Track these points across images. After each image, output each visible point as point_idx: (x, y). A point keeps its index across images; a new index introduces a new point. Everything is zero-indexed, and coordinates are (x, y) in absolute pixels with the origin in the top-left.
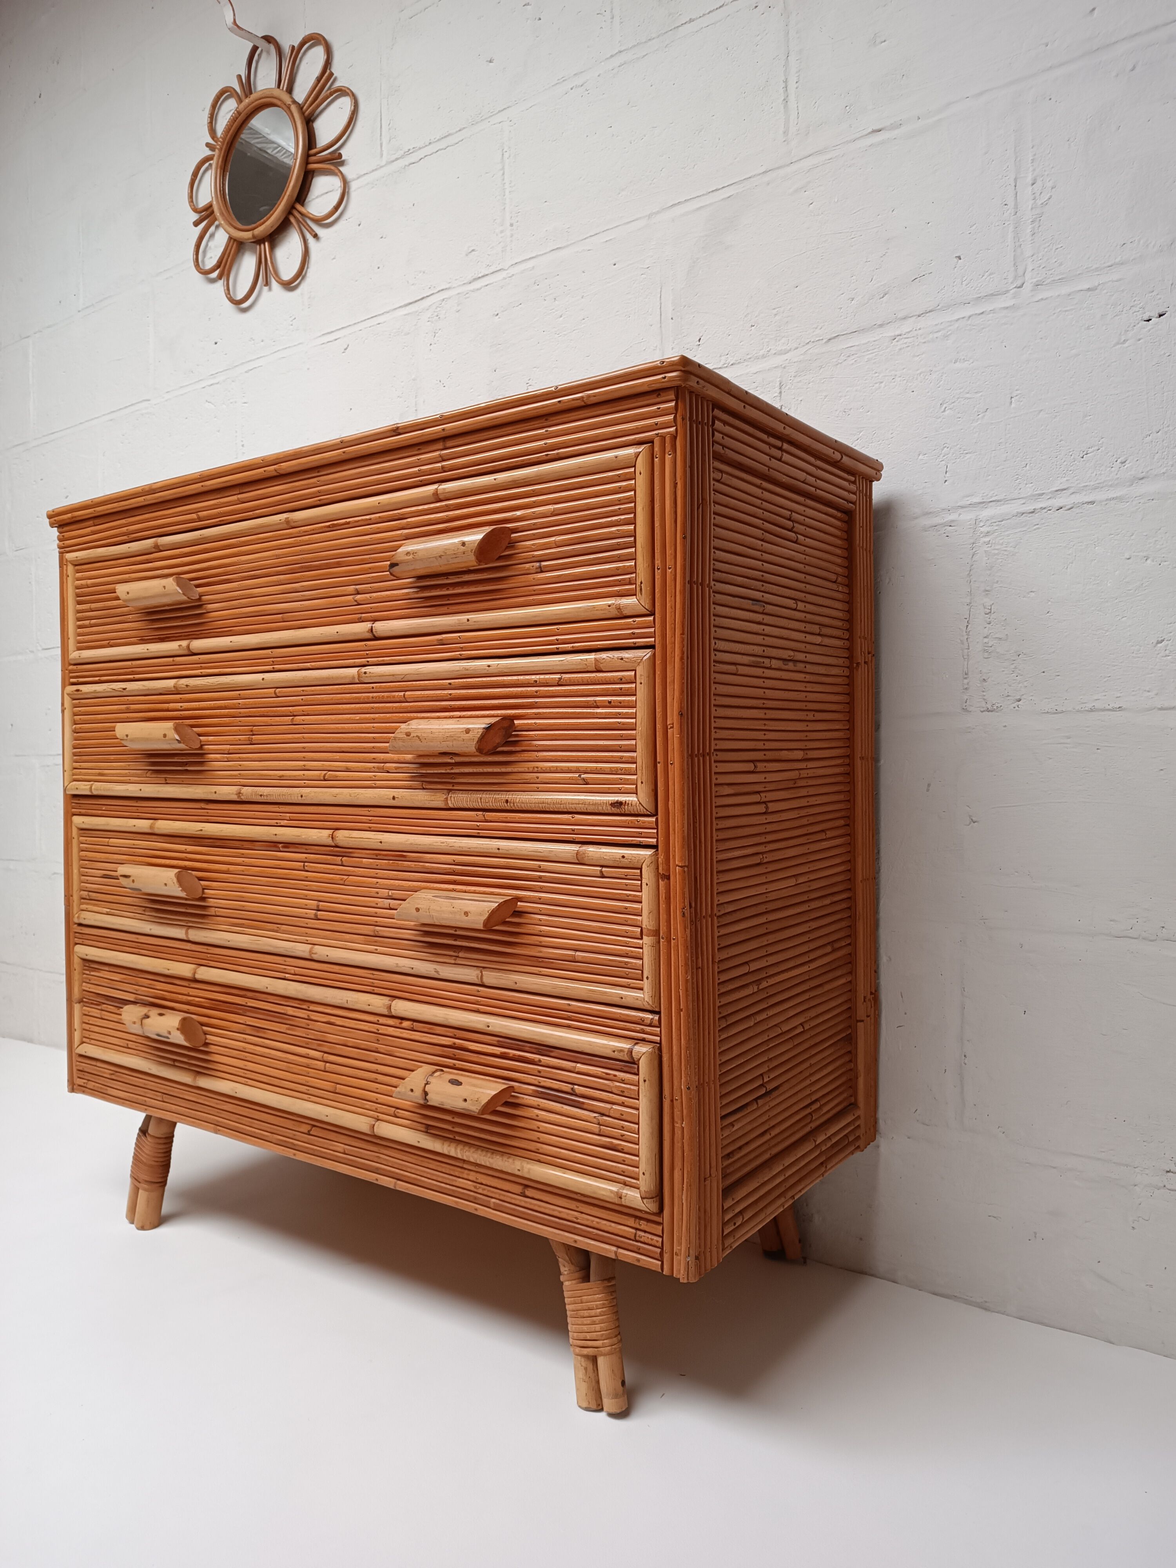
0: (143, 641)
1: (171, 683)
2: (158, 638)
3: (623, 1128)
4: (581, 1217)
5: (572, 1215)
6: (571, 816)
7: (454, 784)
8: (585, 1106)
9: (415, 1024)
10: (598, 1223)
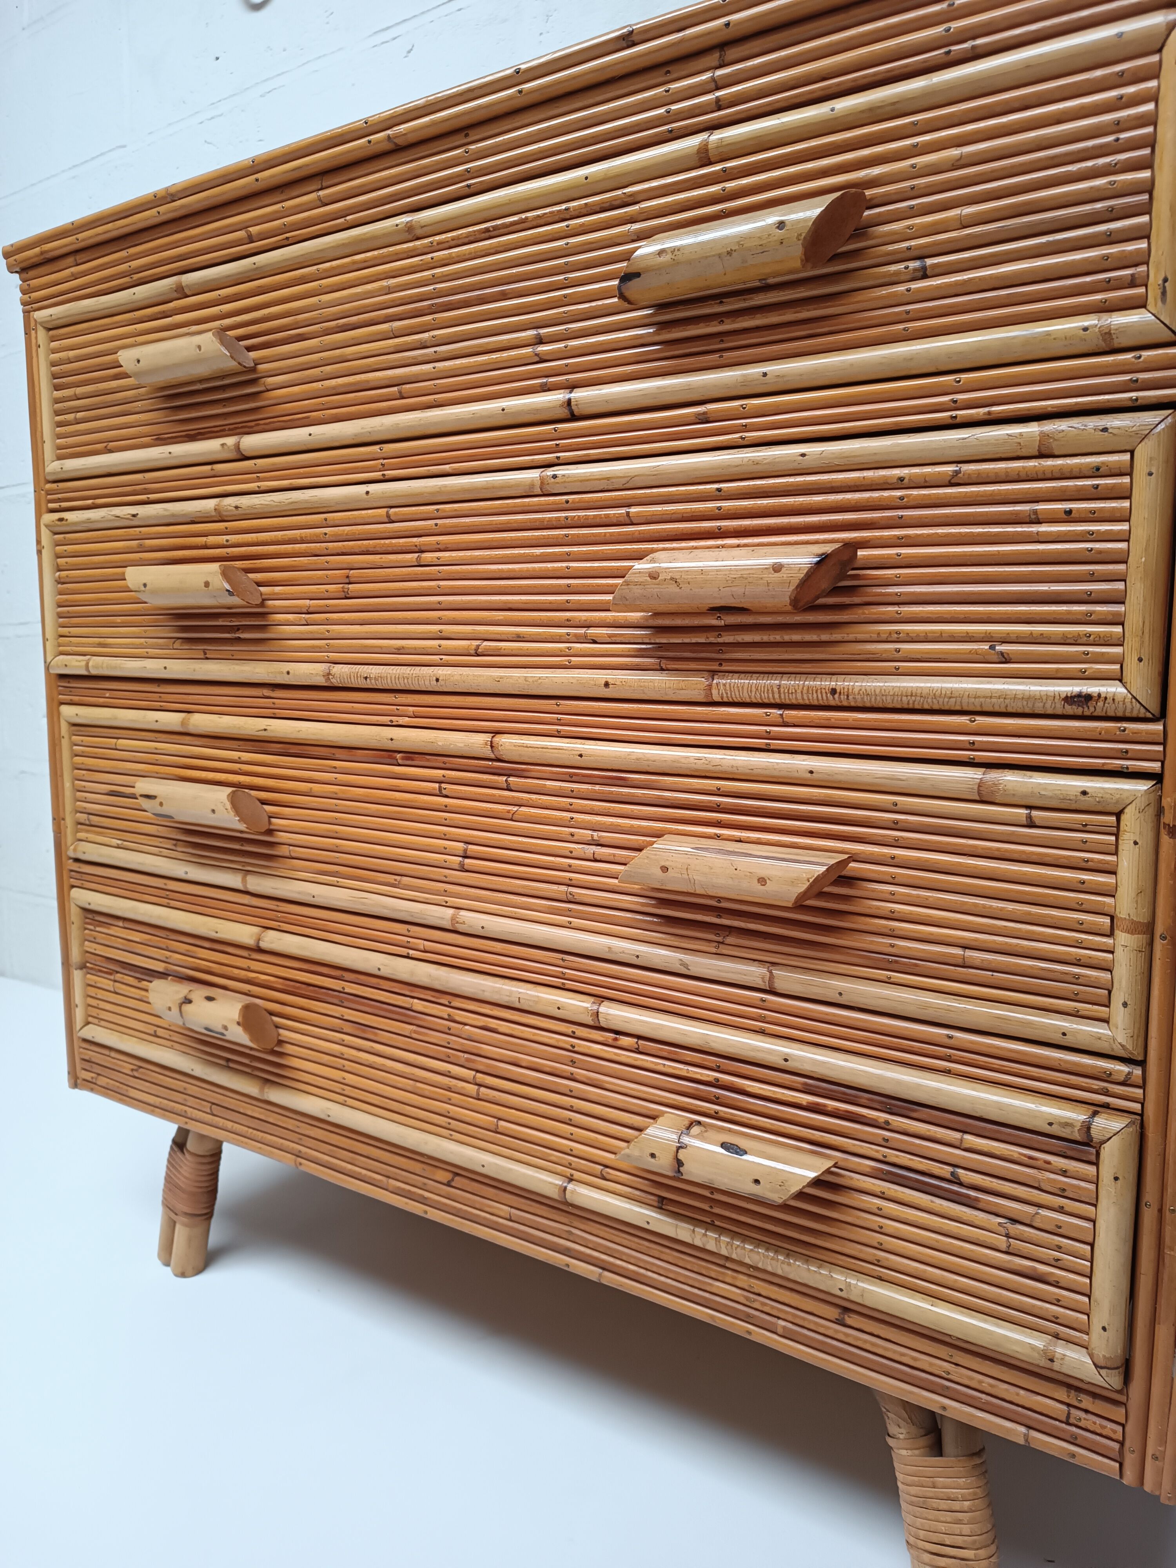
0: (161, 440)
1: (211, 504)
2: (187, 436)
3: (1059, 1248)
4: (957, 1373)
5: (940, 1367)
6: (968, 718)
7: (721, 662)
8: (980, 1205)
9: (640, 1042)
10: (991, 1386)
